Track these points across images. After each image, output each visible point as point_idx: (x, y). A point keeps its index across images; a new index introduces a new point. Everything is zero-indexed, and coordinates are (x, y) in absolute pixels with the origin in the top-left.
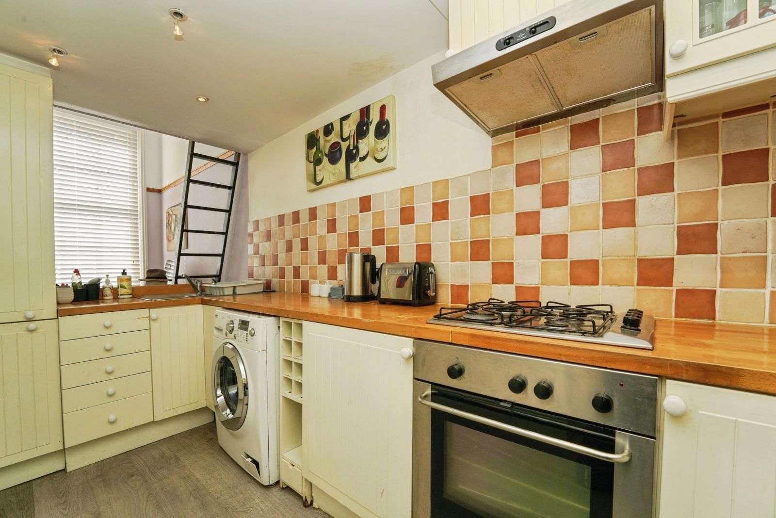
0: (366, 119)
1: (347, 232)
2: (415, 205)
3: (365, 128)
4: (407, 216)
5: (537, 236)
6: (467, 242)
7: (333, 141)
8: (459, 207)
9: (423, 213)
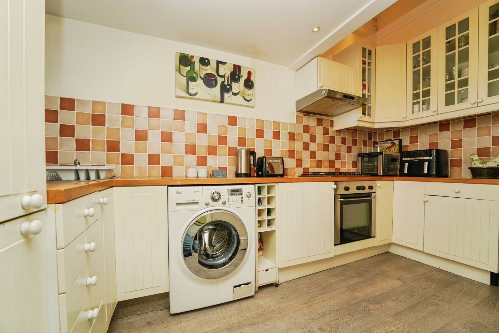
0: (238, 73)
1: (218, 135)
2: (264, 130)
3: (237, 77)
4: (260, 134)
5: (309, 151)
6: (287, 150)
7: (209, 72)
8: (284, 136)
9: (268, 134)
